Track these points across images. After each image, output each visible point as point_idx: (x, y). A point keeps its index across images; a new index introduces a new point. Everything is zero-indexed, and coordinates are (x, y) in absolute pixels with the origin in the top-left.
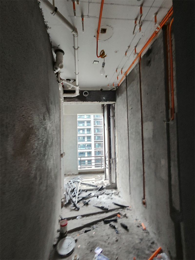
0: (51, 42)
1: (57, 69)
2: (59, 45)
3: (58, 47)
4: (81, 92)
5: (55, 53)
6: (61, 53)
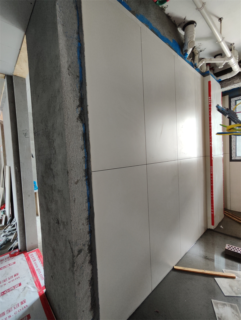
0: (174, 21)
1: (186, 51)
2: (185, 18)
3: (184, 21)
5: (184, 31)
6: (190, 26)
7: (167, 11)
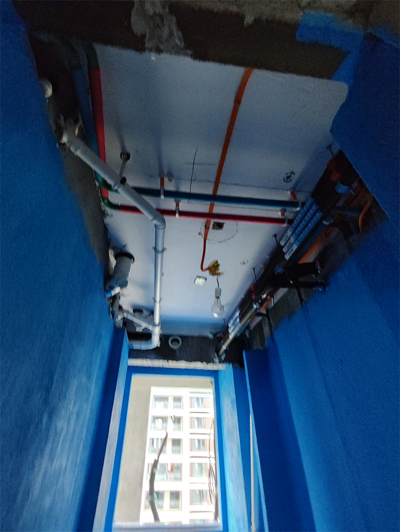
1: (112, 288)
2: (125, 246)
3: (122, 248)
4: (164, 338)
5: (116, 258)
6: (127, 259)
7: (107, 220)
